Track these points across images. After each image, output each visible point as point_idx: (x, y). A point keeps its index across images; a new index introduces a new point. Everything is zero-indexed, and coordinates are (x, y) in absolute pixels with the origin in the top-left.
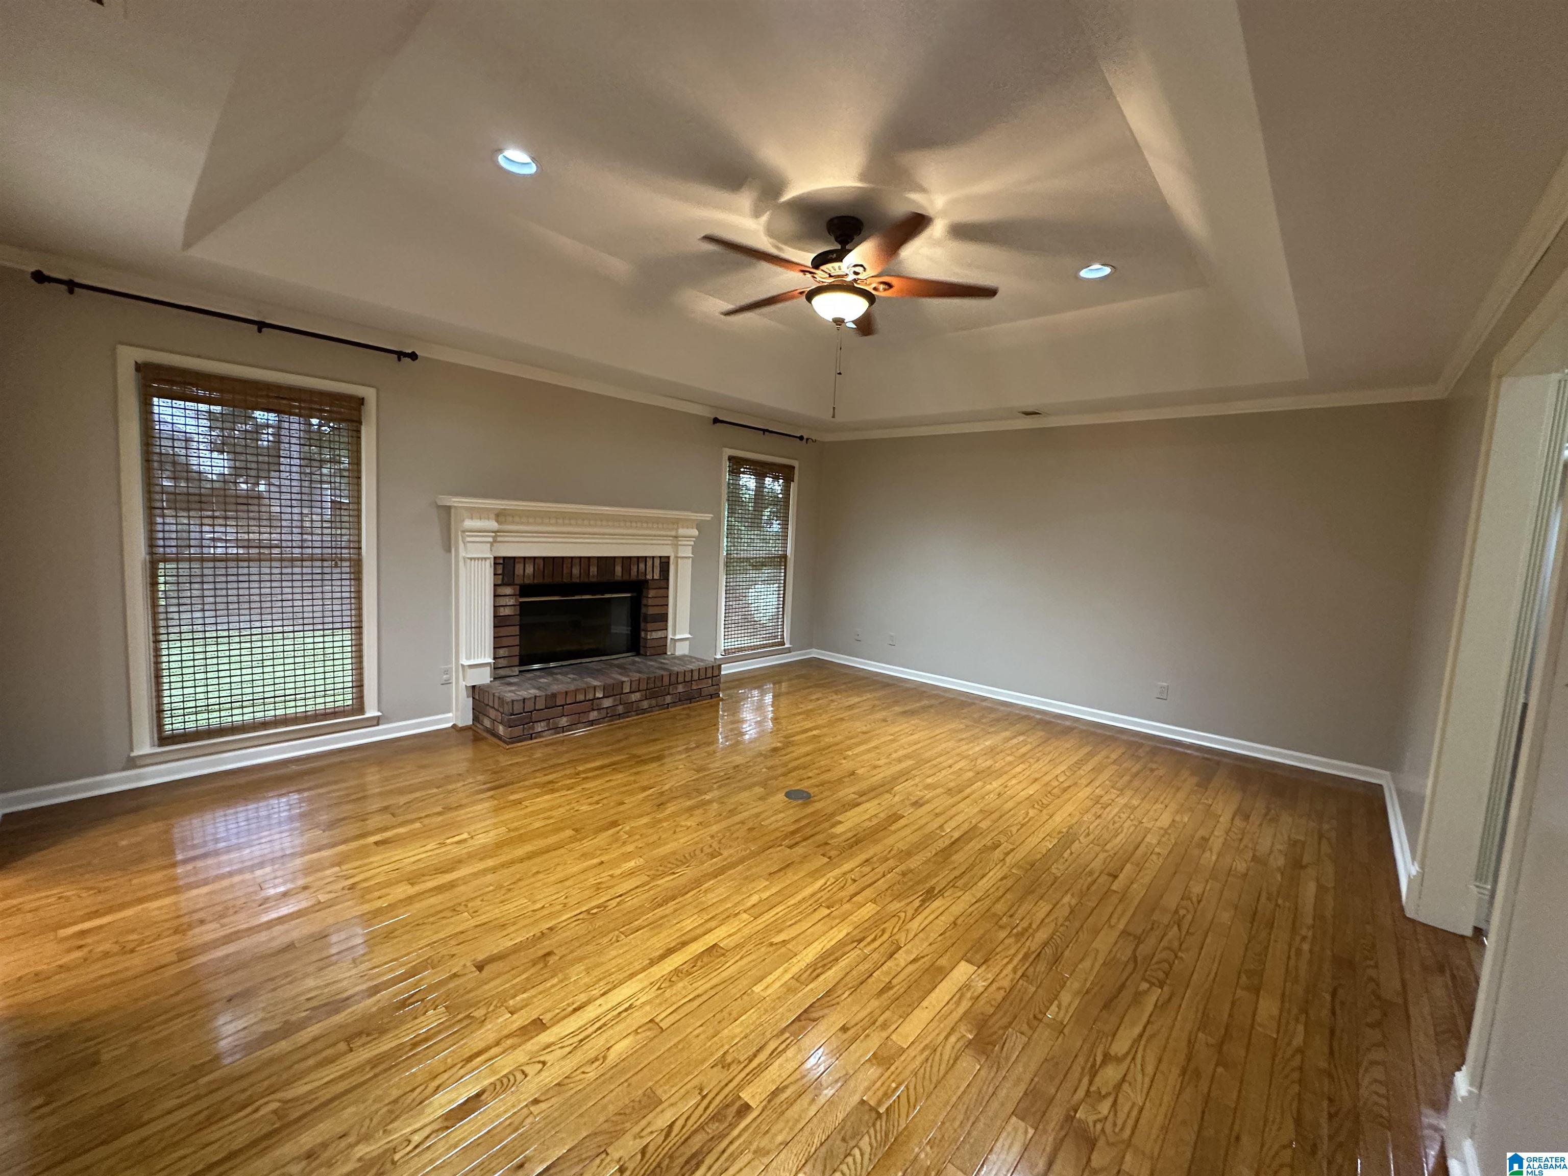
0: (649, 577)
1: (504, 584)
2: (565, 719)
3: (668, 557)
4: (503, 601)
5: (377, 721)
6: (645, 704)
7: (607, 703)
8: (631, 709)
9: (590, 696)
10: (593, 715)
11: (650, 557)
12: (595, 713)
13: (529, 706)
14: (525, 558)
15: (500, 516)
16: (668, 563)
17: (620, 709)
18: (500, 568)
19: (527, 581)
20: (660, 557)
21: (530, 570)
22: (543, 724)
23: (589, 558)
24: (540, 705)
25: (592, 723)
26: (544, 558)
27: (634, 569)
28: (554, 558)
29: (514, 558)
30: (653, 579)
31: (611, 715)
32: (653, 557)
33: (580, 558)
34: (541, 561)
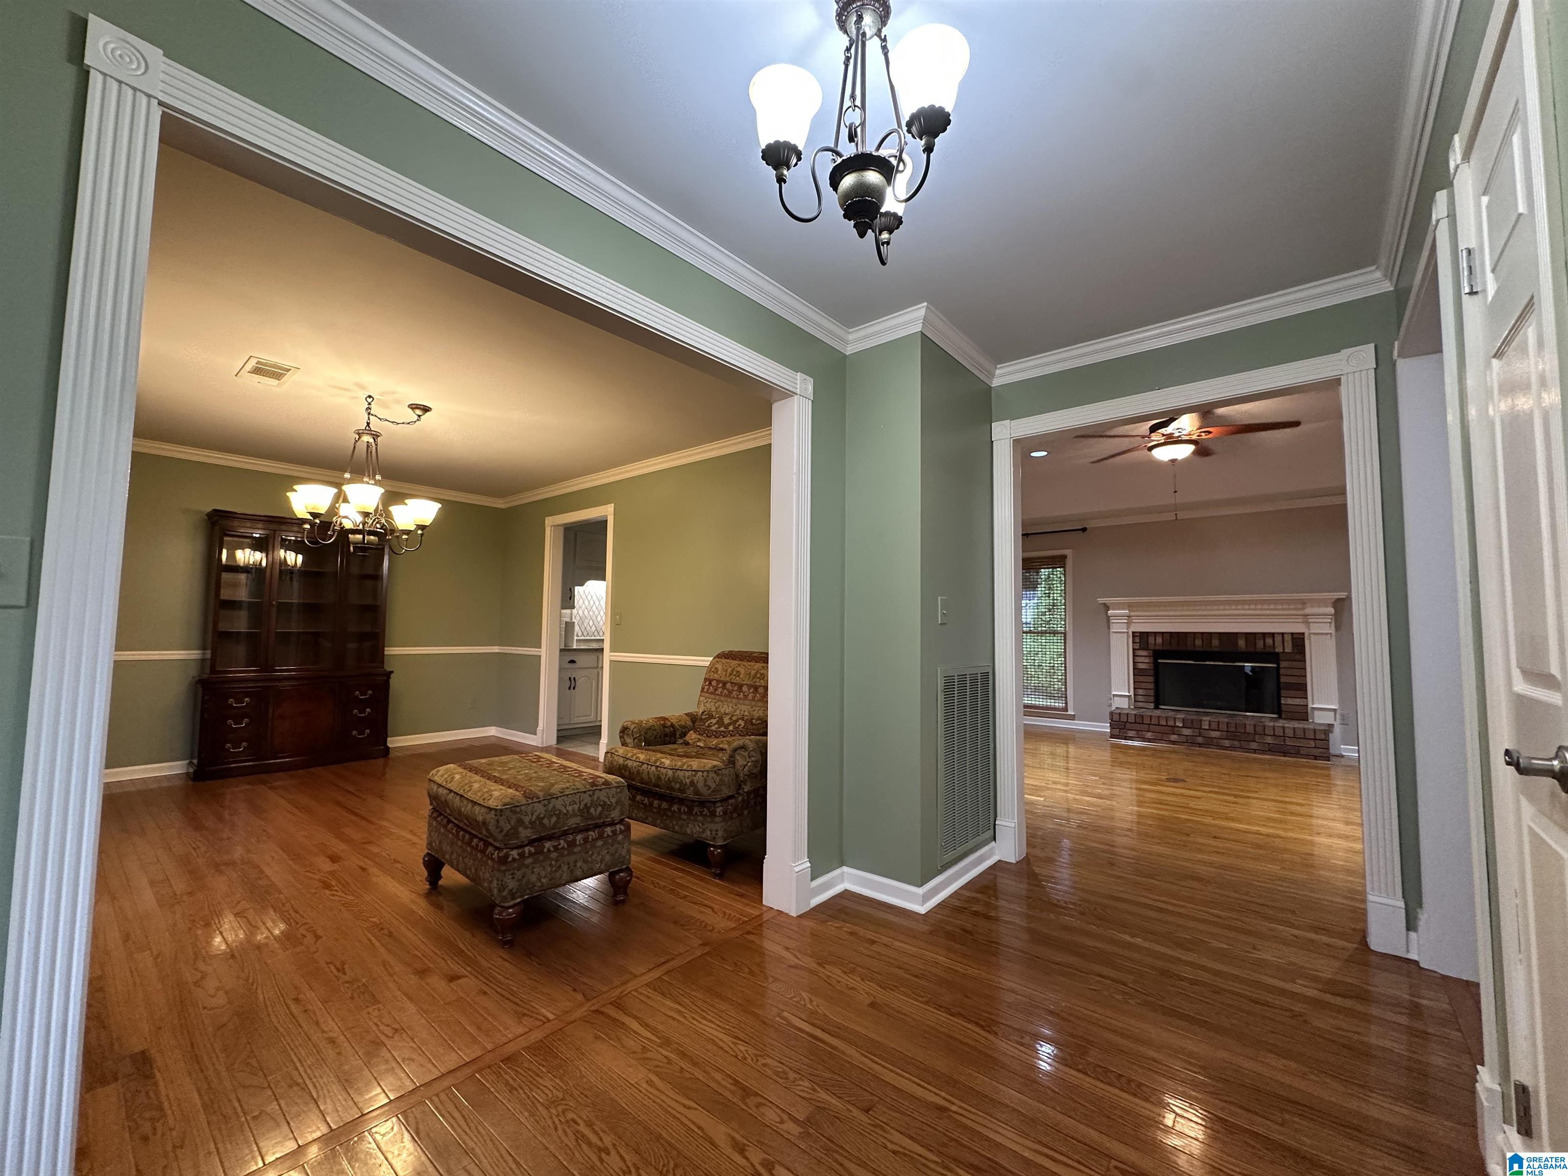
0: (1279, 649)
1: (1140, 649)
2: (1150, 734)
3: (1303, 634)
4: (1139, 659)
5: (1073, 718)
6: (1227, 743)
7: (1186, 732)
8: (1209, 743)
9: (1171, 723)
10: (1174, 737)
11: (1278, 633)
12: (1176, 736)
13: (1124, 719)
14: (1155, 633)
15: (1130, 606)
16: (1303, 639)
17: (1200, 740)
18: (1137, 640)
19: (1157, 648)
20: (1292, 634)
21: (1159, 640)
22: (1134, 732)
23: (1211, 634)
24: (1132, 719)
25: (1174, 743)
26: (1171, 633)
27: (1260, 644)
28: (1178, 634)
29: (1148, 633)
30: (1284, 652)
31: (1190, 742)
32: (1283, 634)
33: (1202, 633)
34: (1168, 636)
